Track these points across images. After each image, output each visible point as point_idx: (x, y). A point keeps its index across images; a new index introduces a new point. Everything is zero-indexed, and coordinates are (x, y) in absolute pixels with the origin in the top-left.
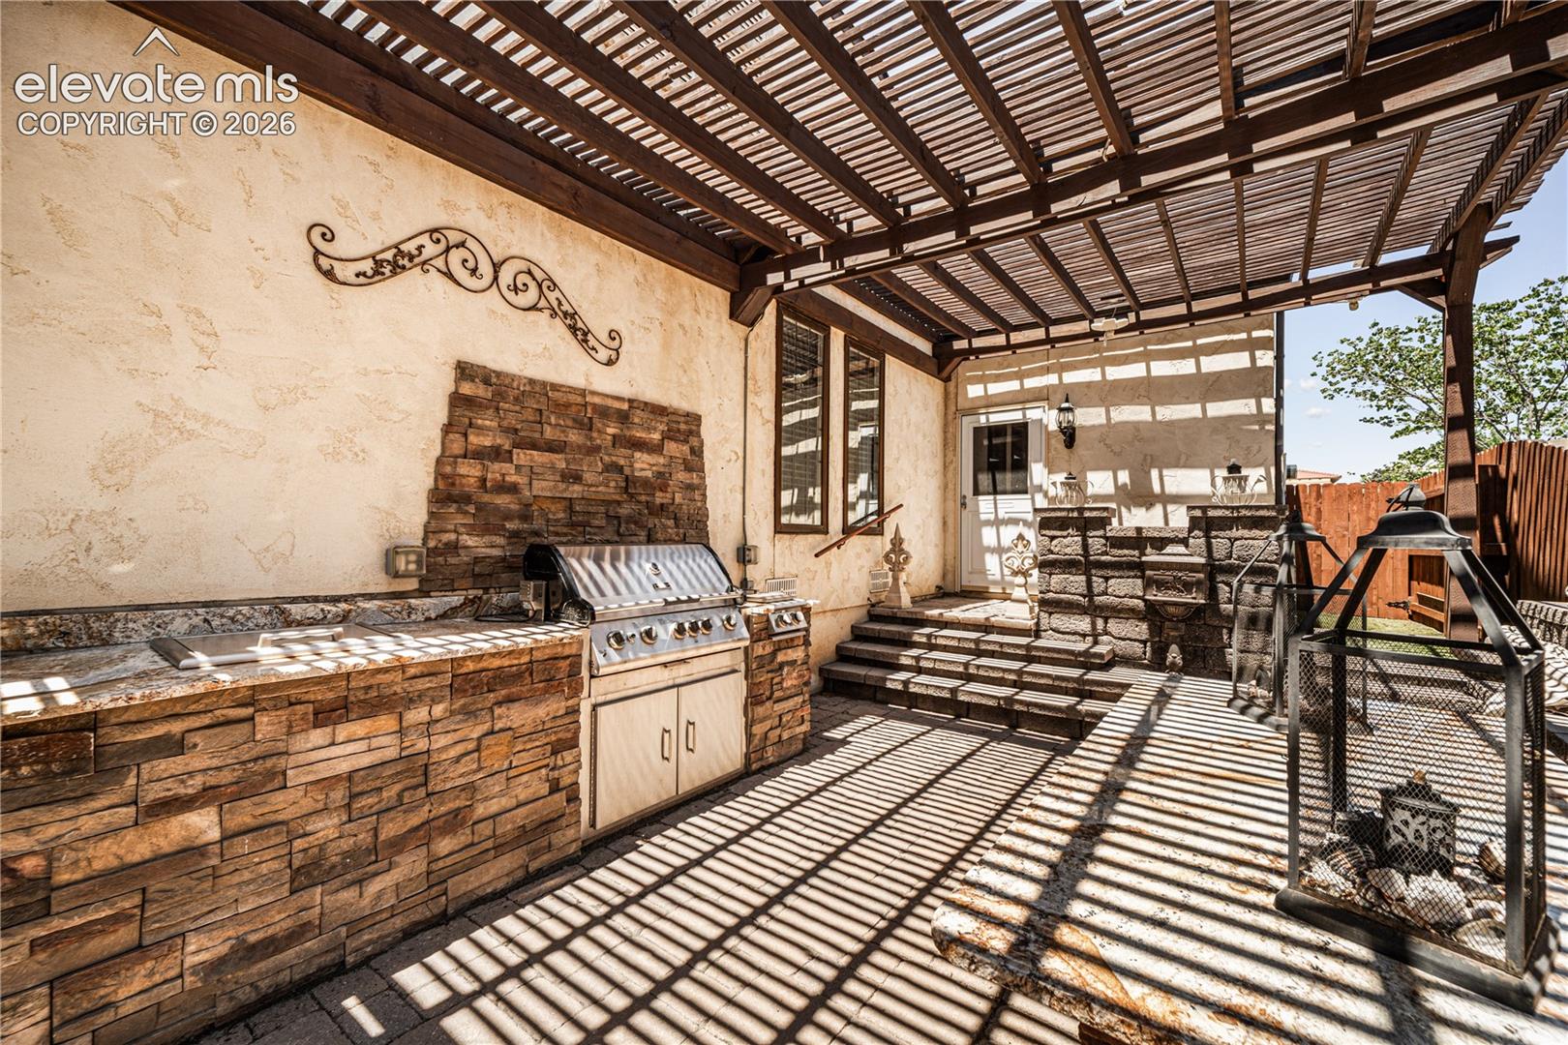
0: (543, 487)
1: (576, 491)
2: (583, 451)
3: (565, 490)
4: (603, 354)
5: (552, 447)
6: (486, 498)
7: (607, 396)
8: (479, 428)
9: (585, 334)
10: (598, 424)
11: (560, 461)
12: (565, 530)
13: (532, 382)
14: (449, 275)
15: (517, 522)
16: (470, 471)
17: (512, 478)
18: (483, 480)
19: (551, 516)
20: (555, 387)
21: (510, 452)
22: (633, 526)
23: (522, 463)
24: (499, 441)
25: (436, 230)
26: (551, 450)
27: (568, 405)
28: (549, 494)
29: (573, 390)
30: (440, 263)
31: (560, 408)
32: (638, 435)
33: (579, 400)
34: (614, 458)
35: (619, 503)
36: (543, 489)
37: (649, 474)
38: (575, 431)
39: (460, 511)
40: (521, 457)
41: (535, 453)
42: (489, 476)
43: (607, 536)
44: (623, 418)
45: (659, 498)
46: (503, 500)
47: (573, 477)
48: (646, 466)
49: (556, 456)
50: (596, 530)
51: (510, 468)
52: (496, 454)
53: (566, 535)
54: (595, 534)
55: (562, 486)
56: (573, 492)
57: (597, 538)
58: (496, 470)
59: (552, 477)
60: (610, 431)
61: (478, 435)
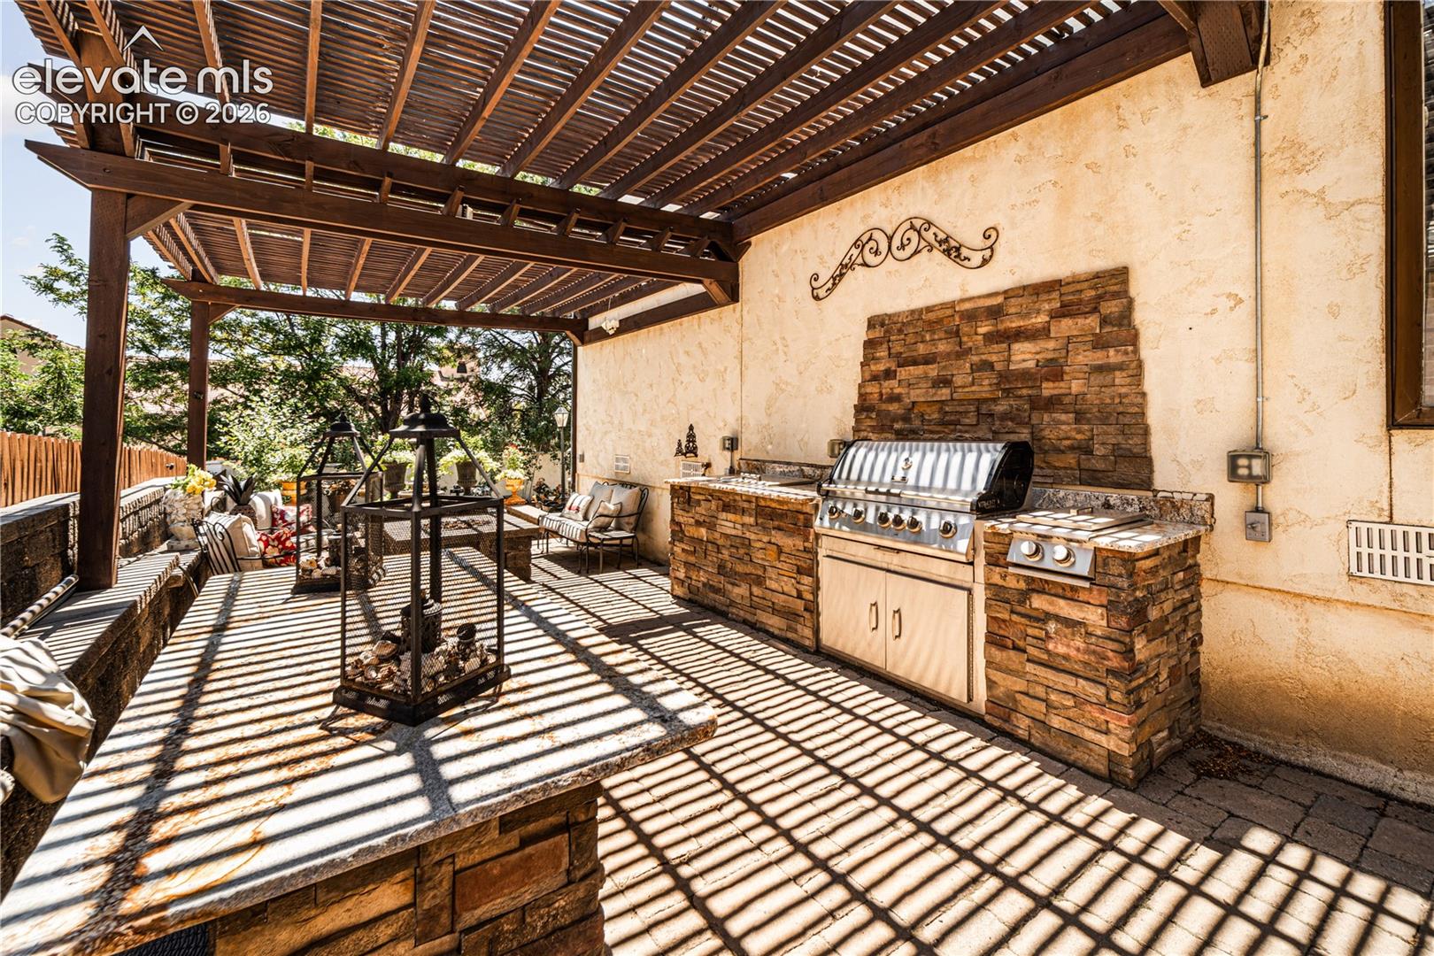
0: (917, 394)
1: (944, 393)
2: (953, 357)
3: (935, 394)
4: (977, 258)
5: (928, 360)
6: (884, 406)
7: (979, 297)
8: (878, 359)
9: (958, 249)
10: (965, 329)
11: (933, 371)
12: (939, 428)
13: (912, 312)
14: (865, 265)
15: (900, 423)
16: (873, 389)
17: (897, 391)
18: (881, 395)
19: (927, 417)
20: (929, 309)
21: (895, 371)
22: (1010, 423)
23: (902, 378)
24: (888, 365)
25: (855, 243)
26: (927, 362)
27: (939, 321)
28: (923, 399)
29: (943, 306)
30: (860, 260)
31: (932, 325)
32: (1014, 325)
33: (949, 312)
34: (983, 357)
35: (995, 400)
36: (918, 396)
37: (1031, 364)
38: (944, 341)
39: (868, 417)
40: (903, 373)
41: (911, 368)
42: (884, 391)
43: (980, 434)
44: (995, 313)
45: (1048, 389)
46: (893, 408)
47: (945, 382)
48: (1027, 356)
49: (931, 366)
50: (967, 428)
51: (894, 383)
52: (889, 374)
53: (938, 432)
54: (966, 432)
55: (932, 391)
56: (942, 395)
57: (967, 435)
58: (889, 386)
59: (925, 385)
60: (982, 330)
61: (876, 364)
